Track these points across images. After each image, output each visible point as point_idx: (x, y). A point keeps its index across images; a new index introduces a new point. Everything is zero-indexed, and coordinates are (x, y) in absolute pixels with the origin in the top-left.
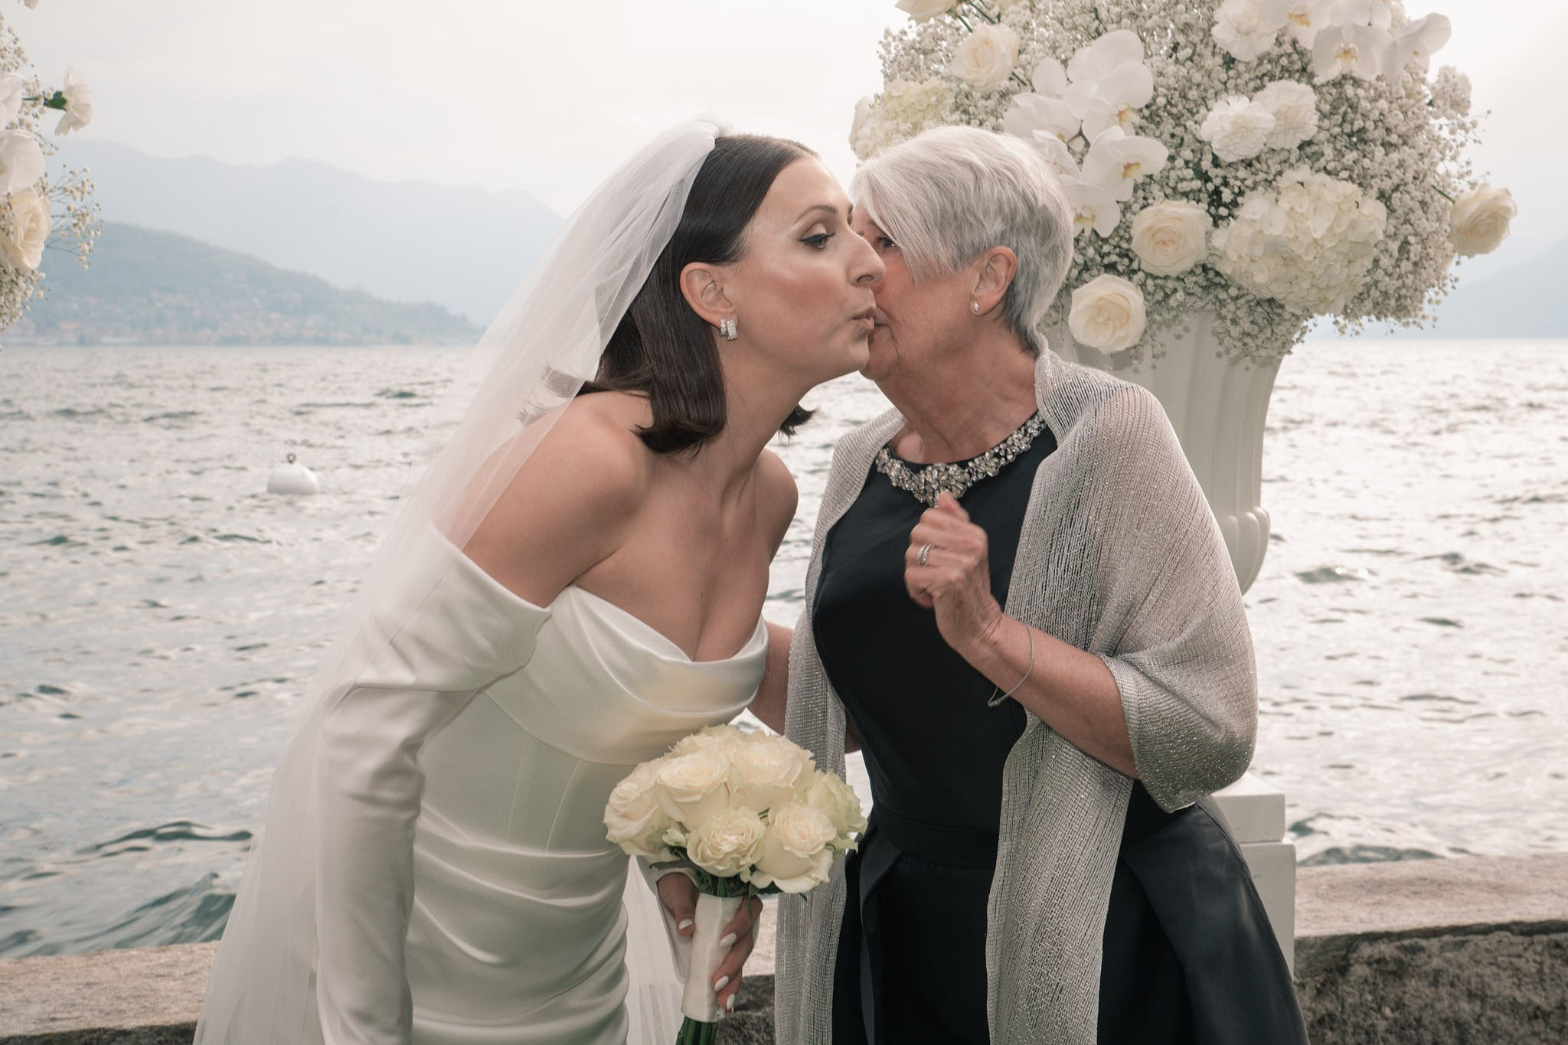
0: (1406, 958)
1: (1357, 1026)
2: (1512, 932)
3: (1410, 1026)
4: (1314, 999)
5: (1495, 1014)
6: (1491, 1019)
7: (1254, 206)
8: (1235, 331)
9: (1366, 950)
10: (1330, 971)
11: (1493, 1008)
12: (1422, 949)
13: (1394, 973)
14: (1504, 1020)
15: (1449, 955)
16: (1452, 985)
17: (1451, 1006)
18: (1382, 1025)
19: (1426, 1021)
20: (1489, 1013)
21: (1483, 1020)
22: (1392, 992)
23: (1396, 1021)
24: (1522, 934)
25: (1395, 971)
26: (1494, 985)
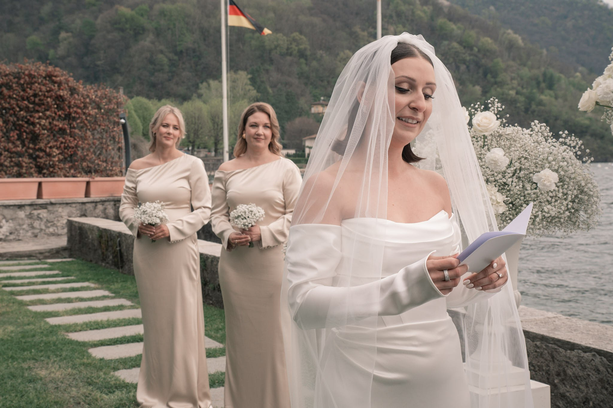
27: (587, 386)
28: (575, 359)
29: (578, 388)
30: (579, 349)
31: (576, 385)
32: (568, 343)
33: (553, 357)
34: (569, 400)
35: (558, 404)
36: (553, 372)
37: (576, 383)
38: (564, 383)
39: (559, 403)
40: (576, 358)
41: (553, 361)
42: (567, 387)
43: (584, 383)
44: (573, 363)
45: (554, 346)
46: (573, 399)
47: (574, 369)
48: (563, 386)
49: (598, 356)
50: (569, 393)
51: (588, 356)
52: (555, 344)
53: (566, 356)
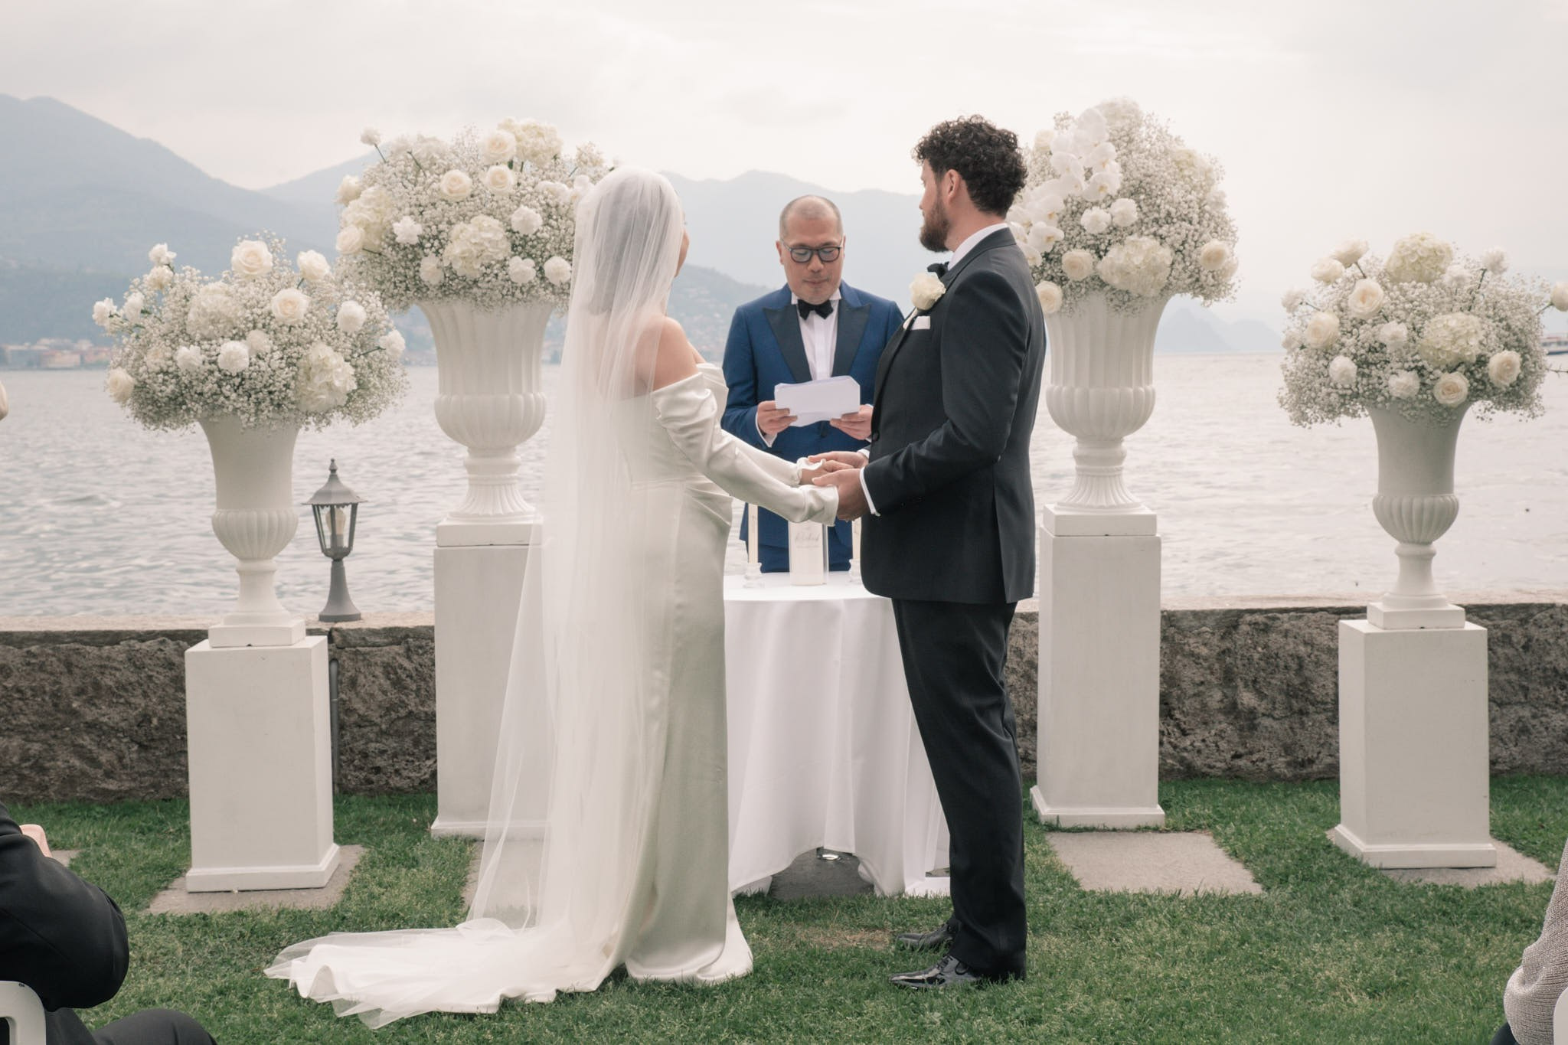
0: (1270, 623)
1: (1242, 655)
2: (1328, 612)
3: (1272, 657)
4: (1219, 641)
5: (1318, 653)
6: (1316, 656)
7: (1113, 251)
8: (1112, 305)
9: (1248, 618)
10: (1228, 627)
11: (1318, 650)
12: (1278, 619)
13: (1263, 630)
14: (1324, 657)
15: (1293, 622)
16: (1295, 638)
17: (1294, 648)
18: (1256, 656)
19: (1281, 655)
20: (1316, 653)
21: (1312, 656)
22: (1262, 639)
23: (1264, 654)
24: (1334, 613)
25: (1266, 629)
26: (1319, 638)
27: (145, 695)
28: (122, 657)
29: (128, 703)
30: (133, 638)
31: (122, 700)
32: (106, 634)
33: (69, 666)
34: (105, 728)
35: (81, 742)
36: (70, 691)
38: (94, 704)
39: (83, 740)
40: (124, 655)
41: (70, 672)
42: (101, 709)
43: (139, 692)
44: (115, 664)
45: (73, 645)
46: (117, 723)
47: (118, 674)
48: (93, 708)
49: (169, 641)
50: (107, 717)
51: (149, 646)
52: (75, 641)
53: (100, 657)
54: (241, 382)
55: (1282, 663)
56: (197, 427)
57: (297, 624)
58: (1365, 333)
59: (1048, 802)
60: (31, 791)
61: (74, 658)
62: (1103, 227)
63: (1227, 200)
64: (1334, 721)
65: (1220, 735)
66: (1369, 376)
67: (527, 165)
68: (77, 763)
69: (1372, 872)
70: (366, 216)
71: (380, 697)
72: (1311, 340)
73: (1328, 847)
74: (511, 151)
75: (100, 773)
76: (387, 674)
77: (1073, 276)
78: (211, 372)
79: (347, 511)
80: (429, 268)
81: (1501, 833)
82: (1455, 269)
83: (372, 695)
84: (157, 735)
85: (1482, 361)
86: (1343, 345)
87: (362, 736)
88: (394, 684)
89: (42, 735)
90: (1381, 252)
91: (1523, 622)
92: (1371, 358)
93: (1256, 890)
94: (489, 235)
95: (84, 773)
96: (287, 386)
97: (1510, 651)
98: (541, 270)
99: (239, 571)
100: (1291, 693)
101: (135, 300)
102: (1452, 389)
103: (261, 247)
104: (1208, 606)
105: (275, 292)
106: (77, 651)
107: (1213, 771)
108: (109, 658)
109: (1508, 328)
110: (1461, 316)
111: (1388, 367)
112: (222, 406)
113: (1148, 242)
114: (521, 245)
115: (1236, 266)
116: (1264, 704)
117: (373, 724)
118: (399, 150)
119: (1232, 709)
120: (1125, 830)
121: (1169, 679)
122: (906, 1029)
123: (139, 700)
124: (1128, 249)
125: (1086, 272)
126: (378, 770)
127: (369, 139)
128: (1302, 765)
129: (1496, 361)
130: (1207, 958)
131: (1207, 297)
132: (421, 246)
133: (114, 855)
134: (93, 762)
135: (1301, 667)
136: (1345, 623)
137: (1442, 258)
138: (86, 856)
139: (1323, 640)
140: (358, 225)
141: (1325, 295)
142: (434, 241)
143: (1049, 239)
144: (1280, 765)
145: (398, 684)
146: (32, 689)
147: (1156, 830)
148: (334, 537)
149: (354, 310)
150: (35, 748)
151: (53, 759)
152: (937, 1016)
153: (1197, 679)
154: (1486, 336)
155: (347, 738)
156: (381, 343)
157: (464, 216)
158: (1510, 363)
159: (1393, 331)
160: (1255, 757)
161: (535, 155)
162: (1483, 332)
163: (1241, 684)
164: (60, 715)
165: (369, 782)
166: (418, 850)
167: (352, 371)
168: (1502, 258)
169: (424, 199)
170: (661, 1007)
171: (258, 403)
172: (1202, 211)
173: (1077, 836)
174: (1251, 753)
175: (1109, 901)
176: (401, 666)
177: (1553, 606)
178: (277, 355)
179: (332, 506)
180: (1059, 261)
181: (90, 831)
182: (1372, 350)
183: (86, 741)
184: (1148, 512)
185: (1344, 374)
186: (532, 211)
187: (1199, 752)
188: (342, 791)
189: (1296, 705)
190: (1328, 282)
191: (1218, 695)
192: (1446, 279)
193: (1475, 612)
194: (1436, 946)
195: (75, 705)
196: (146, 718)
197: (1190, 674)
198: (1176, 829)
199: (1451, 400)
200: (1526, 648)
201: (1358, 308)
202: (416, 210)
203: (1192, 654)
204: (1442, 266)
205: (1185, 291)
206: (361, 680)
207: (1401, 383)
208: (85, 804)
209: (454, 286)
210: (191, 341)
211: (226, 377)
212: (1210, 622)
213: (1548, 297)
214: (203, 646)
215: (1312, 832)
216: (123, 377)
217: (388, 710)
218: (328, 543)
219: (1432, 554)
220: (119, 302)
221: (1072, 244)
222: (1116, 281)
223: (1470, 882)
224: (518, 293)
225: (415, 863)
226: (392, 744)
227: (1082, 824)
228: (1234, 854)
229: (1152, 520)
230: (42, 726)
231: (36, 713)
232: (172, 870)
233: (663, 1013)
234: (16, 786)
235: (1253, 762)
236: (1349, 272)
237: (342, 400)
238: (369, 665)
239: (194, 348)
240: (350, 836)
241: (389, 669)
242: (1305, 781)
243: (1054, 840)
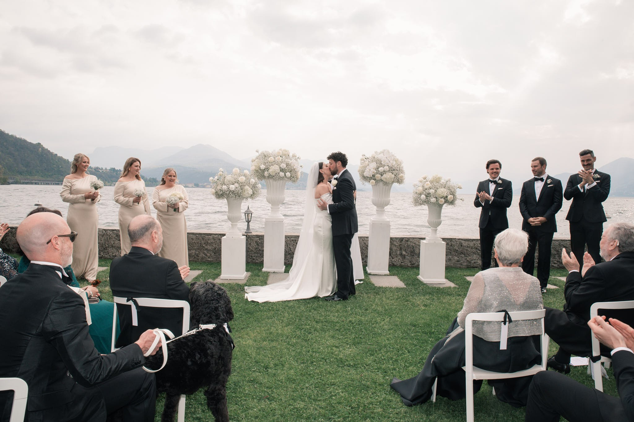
1: (403, 245)
3: (408, 246)
7: (384, 175)
8: (384, 184)
9: (405, 239)
14: (417, 246)
17: (412, 244)
18: (406, 245)
19: (410, 245)
22: (407, 243)
25: (408, 241)
27: (215, 244)
28: (212, 238)
29: (212, 246)
32: (209, 234)
33: (203, 239)
36: (203, 243)
37: (211, 244)
42: (208, 246)
43: (214, 244)
45: (204, 235)
46: (211, 249)
47: (211, 241)
54: (233, 192)
55: (410, 247)
56: (225, 199)
57: (241, 234)
58: (427, 191)
59: (369, 269)
60: (196, 260)
61: (204, 238)
62: (383, 171)
63: (404, 167)
64: (419, 257)
65: (399, 259)
66: (428, 198)
67: (284, 157)
68: (203, 255)
69: (425, 284)
70: (256, 164)
71: (255, 247)
72: (418, 192)
73: (417, 279)
74: (281, 154)
75: (207, 257)
76: (256, 243)
77: (377, 179)
78: (228, 190)
79: (251, 214)
80: (266, 174)
81: (447, 278)
82: (442, 181)
83: (253, 246)
84: (217, 251)
85: (447, 197)
86: (423, 193)
87: (252, 253)
88: (257, 245)
89: (198, 250)
90: (430, 178)
91: (451, 241)
92: (428, 195)
93: (405, 286)
94: (277, 168)
95: (205, 257)
96: (241, 193)
97: (448, 246)
98: (285, 174)
99: (231, 224)
100: (411, 252)
101: (216, 177)
102: (441, 201)
103: (238, 169)
104: (398, 237)
105: (239, 177)
106: (204, 236)
107: (397, 265)
108: (209, 238)
109: (451, 191)
110: (443, 189)
111: (431, 197)
112: (230, 196)
113: (390, 174)
114: (282, 170)
115: (405, 178)
116: (407, 254)
117: (253, 251)
118: (262, 153)
119: (401, 254)
120: (382, 275)
121: (391, 249)
122: (344, 311)
123: (214, 245)
124: (387, 175)
125: (379, 178)
126: (254, 259)
127: (257, 151)
128: (413, 265)
129: (450, 197)
130: (397, 299)
131: (400, 183)
132: (265, 170)
133: (209, 272)
134: (206, 255)
135: (413, 248)
136: (422, 241)
137: (440, 179)
138: (204, 271)
139: (417, 243)
140: (254, 166)
141: (420, 184)
142: (267, 169)
143: (373, 172)
144: (409, 264)
145: (258, 244)
146: (197, 242)
147: (388, 275)
148: (248, 219)
149: (253, 181)
150: (197, 252)
151: (200, 255)
152: (349, 308)
153: (396, 249)
154: (448, 192)
155: (249, 253)
156: (257, 186)
157: (272, 165)
158: (451, 197)
159: (432, 191)
160: (405, 263)
161: (285, 155)
162: (447, 192)
163: (403, 250)
164: (201, 247)
165: (252, 261)
166: (260, 274)
167: (252, 191)
168: (450, 179)
169: (266, 162)
170: (301, 305)
171: (236, 196)
172: (400, 169)
173: (374, 276)
174: (404, 262)
175: (380, 288)
176: (258, 242)
177: (456, 239)
178: (239, 187)
179: (248, 214)
180: (375, 176)
181: (205, 267)
182: (428, 194)
183: (205, 252)
184: (388, 220)
185: (423, 198)
186: (284, 164)
187: (395, 262)
188: (247, 263)
189: (412, 254)
190: (421, 182)
191: (399, 252)
192: (441, 182)
193: (444, 239)
194: (436, 298)
195: (204, 246)
196: (215, 248)
197: (394, 248)
198: (391, 275)
199: (441, 203)
200: (451, 246)
201: (426, 187)
202: (264, 164)
203: (395, 245)
204: (440, 180)
205: (396, 182)
206: (251, 243)
207: (433, 200)
208: (205, 262)
209: (270, 177)
210: (225, 185)
211: (231, 191)
212: (398, 239)
213: (458, 186)
214: (225, 237)
215: (414, 277)
216: (214, 191)
217: (256, 249)
218: (247, 220)
219: (437, 229)
220: (214, 178)
221: (377, 173)
222: (384, 180)
223: (441, 286)
224: (281, 178)
225: (259, 276)
226: (256, 255)
227: (375, 274)
228: (401, 280)
229: (389, 222)
230: (198, 249)
231: (197, 247)
232: (218, 275)
233: (301, 306)
234: (194, 259)
235: (404, 264)
236: (424, 181)
237: (250, 196)
238: (253, 241)
239: (226, 186)
240: (248, 271)
241: (256, 242)
242: (413, 267)
243: (370, 277)
